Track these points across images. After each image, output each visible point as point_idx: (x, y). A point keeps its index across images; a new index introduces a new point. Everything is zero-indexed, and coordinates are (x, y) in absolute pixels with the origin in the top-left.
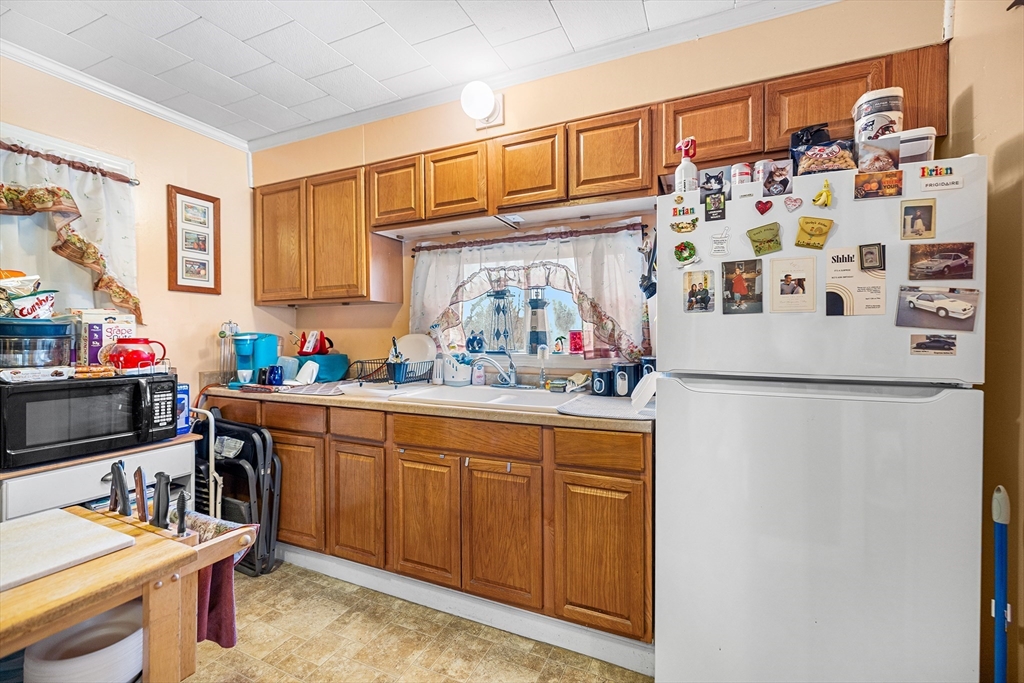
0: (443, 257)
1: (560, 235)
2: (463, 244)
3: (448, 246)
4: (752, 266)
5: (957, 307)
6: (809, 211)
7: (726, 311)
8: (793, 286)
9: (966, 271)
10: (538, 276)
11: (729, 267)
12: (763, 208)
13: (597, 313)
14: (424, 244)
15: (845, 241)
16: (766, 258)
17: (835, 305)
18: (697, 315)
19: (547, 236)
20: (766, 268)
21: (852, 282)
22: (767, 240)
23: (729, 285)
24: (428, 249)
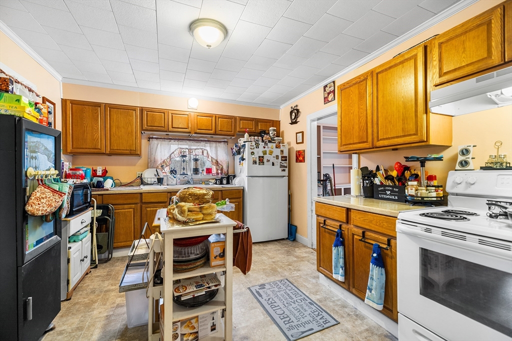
0: (164, 142)
1: (205, 141)
2: (171, 139)
3: (165, 139)
4: (263, 157)
5: (285, 165)
6: (270, 149)
7: (259, 165)
8: (268, 161)
9: (286, 160)
10: (199, 152)
11: (259, 157)
12: (264, 147)
13: (217, 163)
14: (154, 137)
15: (274, 155)
16: (265, 156)
17: (273, 164)
18: (255, 165)
19: (201, 141)
20: (265, 157)
21: (275, 161)
22: (265, 153)
23: (259, 160)
24: (155, 138)
